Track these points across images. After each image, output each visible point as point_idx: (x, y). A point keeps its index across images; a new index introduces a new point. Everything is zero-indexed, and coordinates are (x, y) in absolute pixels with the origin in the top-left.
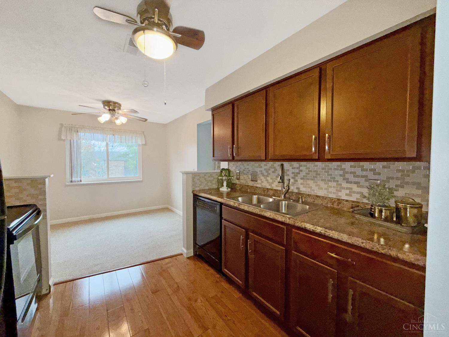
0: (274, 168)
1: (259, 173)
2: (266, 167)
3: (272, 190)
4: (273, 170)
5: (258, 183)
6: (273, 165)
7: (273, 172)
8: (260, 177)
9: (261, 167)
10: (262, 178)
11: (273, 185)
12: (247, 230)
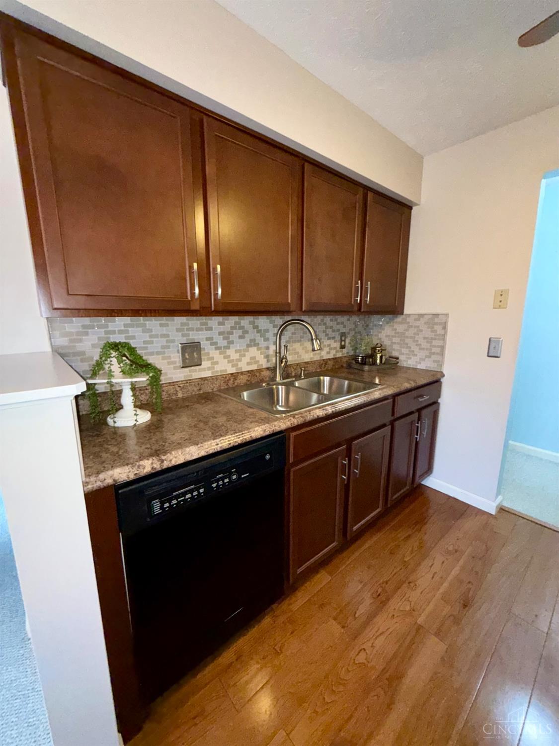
0: (242, 328)
1: (205, 344)
2: (222, 328)
3: (242, 373)
4: (240, 332)
5: (204, 370)
6: (239, 323)
7: (241, 337)
8: (208, 354)
9: (211, 329)
10: (215, 354)
11: (240, 365)
12: (349, 442)
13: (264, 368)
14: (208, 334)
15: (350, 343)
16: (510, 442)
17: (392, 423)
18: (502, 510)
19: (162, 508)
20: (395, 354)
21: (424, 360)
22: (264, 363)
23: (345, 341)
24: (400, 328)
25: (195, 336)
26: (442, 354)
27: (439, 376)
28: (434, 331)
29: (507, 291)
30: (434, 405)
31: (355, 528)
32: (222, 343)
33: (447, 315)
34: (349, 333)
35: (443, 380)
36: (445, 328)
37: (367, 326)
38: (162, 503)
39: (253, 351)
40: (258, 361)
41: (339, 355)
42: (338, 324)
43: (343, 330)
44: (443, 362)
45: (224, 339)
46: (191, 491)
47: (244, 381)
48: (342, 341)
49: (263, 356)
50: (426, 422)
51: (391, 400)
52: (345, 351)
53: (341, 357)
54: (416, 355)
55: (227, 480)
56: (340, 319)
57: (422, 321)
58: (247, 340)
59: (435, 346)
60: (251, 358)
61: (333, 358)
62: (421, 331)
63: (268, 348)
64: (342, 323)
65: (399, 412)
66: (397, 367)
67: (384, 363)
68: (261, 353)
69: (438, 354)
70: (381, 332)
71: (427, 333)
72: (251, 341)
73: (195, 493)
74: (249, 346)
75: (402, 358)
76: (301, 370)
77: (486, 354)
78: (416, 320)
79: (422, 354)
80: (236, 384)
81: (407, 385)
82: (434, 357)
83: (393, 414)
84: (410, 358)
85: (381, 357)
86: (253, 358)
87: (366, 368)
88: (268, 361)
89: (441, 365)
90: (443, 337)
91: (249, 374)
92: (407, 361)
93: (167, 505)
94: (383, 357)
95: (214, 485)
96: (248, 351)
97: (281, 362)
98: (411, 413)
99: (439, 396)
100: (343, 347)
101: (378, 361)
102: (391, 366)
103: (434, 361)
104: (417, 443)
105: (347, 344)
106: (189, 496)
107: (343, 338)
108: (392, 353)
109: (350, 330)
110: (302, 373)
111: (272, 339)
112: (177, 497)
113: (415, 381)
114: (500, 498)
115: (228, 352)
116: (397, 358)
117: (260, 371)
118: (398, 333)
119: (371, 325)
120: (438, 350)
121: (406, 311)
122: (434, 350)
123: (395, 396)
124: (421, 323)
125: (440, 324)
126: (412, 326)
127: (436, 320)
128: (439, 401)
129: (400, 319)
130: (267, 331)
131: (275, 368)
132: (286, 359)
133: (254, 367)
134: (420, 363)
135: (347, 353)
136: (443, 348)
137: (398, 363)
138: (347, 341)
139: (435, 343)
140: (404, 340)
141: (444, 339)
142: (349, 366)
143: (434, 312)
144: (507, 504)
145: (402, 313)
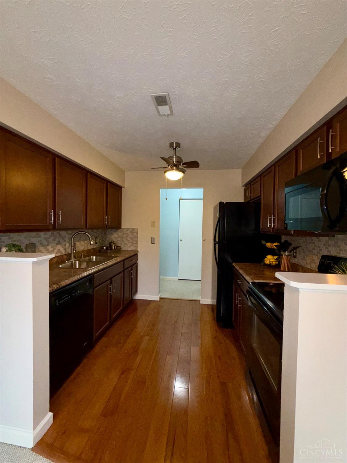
0: (54, 236)
1: (37, 244)
2: (45, 236)
4: (53, 238)
6: (53, 234)
7: (54, 240)
8: (39, 249)
9: (40, 237)
10: (42, 248)
12: (111, 279)
13: (64, 255)
14: (39, 239)
15: (99, 241)
16: (161, 277)
17: (124, 271)
18: (161, 298)
19: (59, 303)
20: (119, 245)
21: (131, 246)
22: (63, 252)
23: (97, 240)
24: (120, 234)
25: (34, 240)
26: (137, 244)
27: (137, 252)
28: (133, 235)
29: (154, 221)
30: (136, 263)
31: (114, 316)
32: (46, 243)
33: (138, 229)
34: (98, 237)
35: (139, 254)
36: (137, 234)
37: (106, 233)
38: (59, 301)
39: (59, 247)
40: (61, 252)
41: (95, 247)
42: (94, 233)
43: (97, 235)
44: (137, 247)
45: (46, 241)
46: (66, 297)
47: (56, 261)
48: (96, 240)
49: (63, 249)
50: (134, 270)
51: (123, 262)
52: (97, 245)
53: (95, 248)
54: (127, 245)
55: (76, 293)
56: (95, 231)
57: (129, 231)
58: (56, 242)
59: (134, 241)
60: (58, 250)
61: (93, 249)
62: (129, 235)
63: (65, 245)
64: (96, 232)
65: (126, 267)
66: (120, 250)
67: (116, 249)
68: (62, 247)
69: (135, 244)
70: (112, 236)
71: (131, 236)
72: (58, 242)
73: (68, 298)
74: (57, 244)
75: (122, 246)
76: (82, 254)
77: (151, 242)
78: (126, 231)
79: (130, 244)
80: (52, 263)
81: (127, 256)
82: (134, 245)
83: (124, 268)
84: (125, 246)
85: (114, 247)
86: (59, 250)
87: (109, 251)
88: (65, 251)
89: (137, 248)
90: (137, 237)
91: (58, 258)
92: (124, 248)
93: (60, 302)
94: (115, 246)
95: (73, 295)
96: (57, 247)
97: (73, 251)
98: (129, 267)
99: (137, 260)
100: (96, 243)
101: (113, 248)
102: (118, 250)
103: (134, 247)
104: (132, 279)
105: (98, 242)
106: (66, 299)
107: (96, 239)
108: (117, 245)
109: (99, 235)
110: (82, 256)
111: (67, 240)
112: (63, 299)
113: (130, 254)
114: (160, 294)
115: (48, 247)
116: (120, 247)
117: (62, 256)
118: (120, 236)
119: (107, 233)
120: (135, 242)
121: (122, 227)
122: (134, 242)
123: (124, 260)
124: (129, 232)
125: (136, 232)
126: (125, 233)
127: (134, 231)
128: (138, 262)
129: (119, 230)
130: (65, 237)
131: (71, 254)
132: (76, 249)
133: (59, 254)
134: (129, 248)
135: (98, 246)
136: (137, 241)
137: (121, 248)
138: (98, 240)
139: (134, 239)
140: (122, 239)
141: (137, 238)
142: (100, 251)
143: (133, 228)
144: (162, 297)
145: (121, 228)
